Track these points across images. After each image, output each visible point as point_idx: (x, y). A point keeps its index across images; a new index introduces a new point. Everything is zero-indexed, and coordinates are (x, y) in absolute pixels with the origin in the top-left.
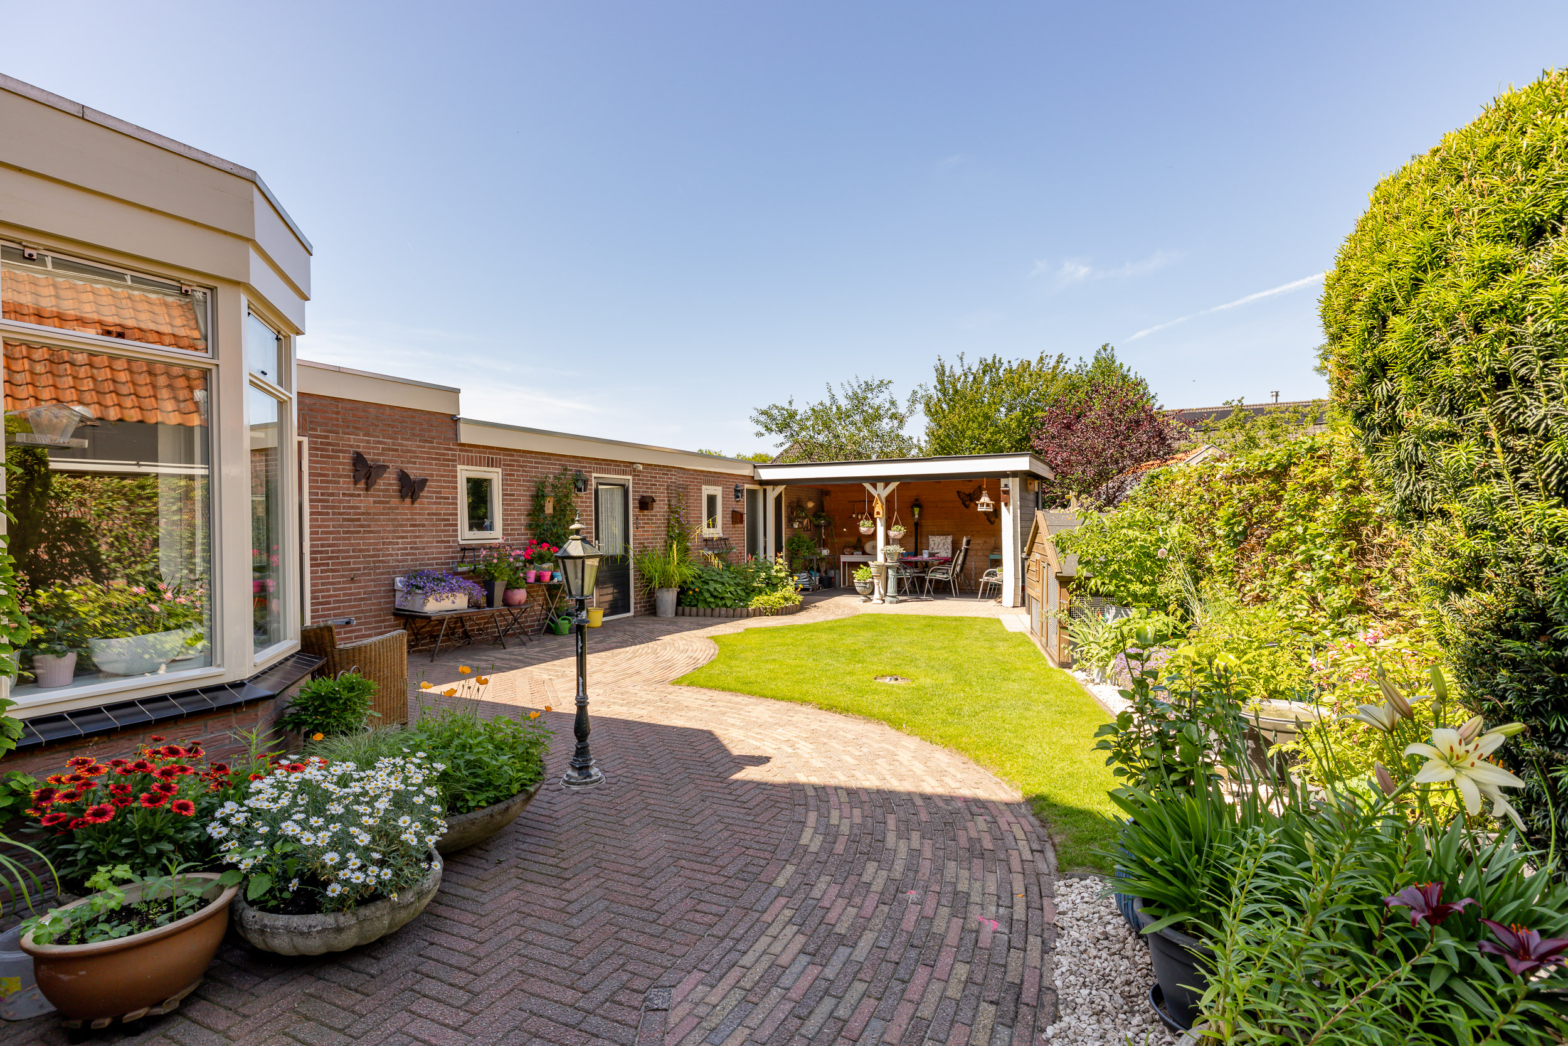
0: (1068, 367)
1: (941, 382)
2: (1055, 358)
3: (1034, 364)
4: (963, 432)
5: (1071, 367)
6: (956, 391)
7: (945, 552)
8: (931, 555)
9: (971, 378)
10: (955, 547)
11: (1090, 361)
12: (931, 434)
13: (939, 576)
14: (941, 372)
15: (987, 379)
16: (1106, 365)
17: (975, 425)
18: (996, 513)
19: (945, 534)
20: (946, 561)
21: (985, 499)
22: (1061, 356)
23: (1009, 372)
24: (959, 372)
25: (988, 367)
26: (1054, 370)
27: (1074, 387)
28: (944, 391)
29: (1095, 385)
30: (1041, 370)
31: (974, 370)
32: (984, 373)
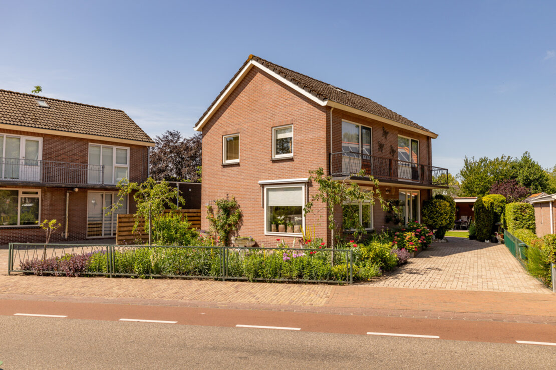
0: (512, 160)
1: (466, 165)
2: (507, 157)
3: (500, 159)
4: (474, 183)
6: (471, 168)
8: (462, 220)
9: (477, 164)
10: (468, 218)
11: (520, 159)
13: (464, 225)
14: (466, 162)
15: (483, 164)
16: (526, 160)
17: (478, 180)
19: (465, 215)
20: (466, 222)
22: (509, 157)
23: (490, 162)
24: (473, 162)
25: (482, 161)
26: (507, 161)
27: (513, 167)
28: (467, 168)
29: (521, 167)
30: (502, 161)
31: (478, 161)
32: (481, 163)
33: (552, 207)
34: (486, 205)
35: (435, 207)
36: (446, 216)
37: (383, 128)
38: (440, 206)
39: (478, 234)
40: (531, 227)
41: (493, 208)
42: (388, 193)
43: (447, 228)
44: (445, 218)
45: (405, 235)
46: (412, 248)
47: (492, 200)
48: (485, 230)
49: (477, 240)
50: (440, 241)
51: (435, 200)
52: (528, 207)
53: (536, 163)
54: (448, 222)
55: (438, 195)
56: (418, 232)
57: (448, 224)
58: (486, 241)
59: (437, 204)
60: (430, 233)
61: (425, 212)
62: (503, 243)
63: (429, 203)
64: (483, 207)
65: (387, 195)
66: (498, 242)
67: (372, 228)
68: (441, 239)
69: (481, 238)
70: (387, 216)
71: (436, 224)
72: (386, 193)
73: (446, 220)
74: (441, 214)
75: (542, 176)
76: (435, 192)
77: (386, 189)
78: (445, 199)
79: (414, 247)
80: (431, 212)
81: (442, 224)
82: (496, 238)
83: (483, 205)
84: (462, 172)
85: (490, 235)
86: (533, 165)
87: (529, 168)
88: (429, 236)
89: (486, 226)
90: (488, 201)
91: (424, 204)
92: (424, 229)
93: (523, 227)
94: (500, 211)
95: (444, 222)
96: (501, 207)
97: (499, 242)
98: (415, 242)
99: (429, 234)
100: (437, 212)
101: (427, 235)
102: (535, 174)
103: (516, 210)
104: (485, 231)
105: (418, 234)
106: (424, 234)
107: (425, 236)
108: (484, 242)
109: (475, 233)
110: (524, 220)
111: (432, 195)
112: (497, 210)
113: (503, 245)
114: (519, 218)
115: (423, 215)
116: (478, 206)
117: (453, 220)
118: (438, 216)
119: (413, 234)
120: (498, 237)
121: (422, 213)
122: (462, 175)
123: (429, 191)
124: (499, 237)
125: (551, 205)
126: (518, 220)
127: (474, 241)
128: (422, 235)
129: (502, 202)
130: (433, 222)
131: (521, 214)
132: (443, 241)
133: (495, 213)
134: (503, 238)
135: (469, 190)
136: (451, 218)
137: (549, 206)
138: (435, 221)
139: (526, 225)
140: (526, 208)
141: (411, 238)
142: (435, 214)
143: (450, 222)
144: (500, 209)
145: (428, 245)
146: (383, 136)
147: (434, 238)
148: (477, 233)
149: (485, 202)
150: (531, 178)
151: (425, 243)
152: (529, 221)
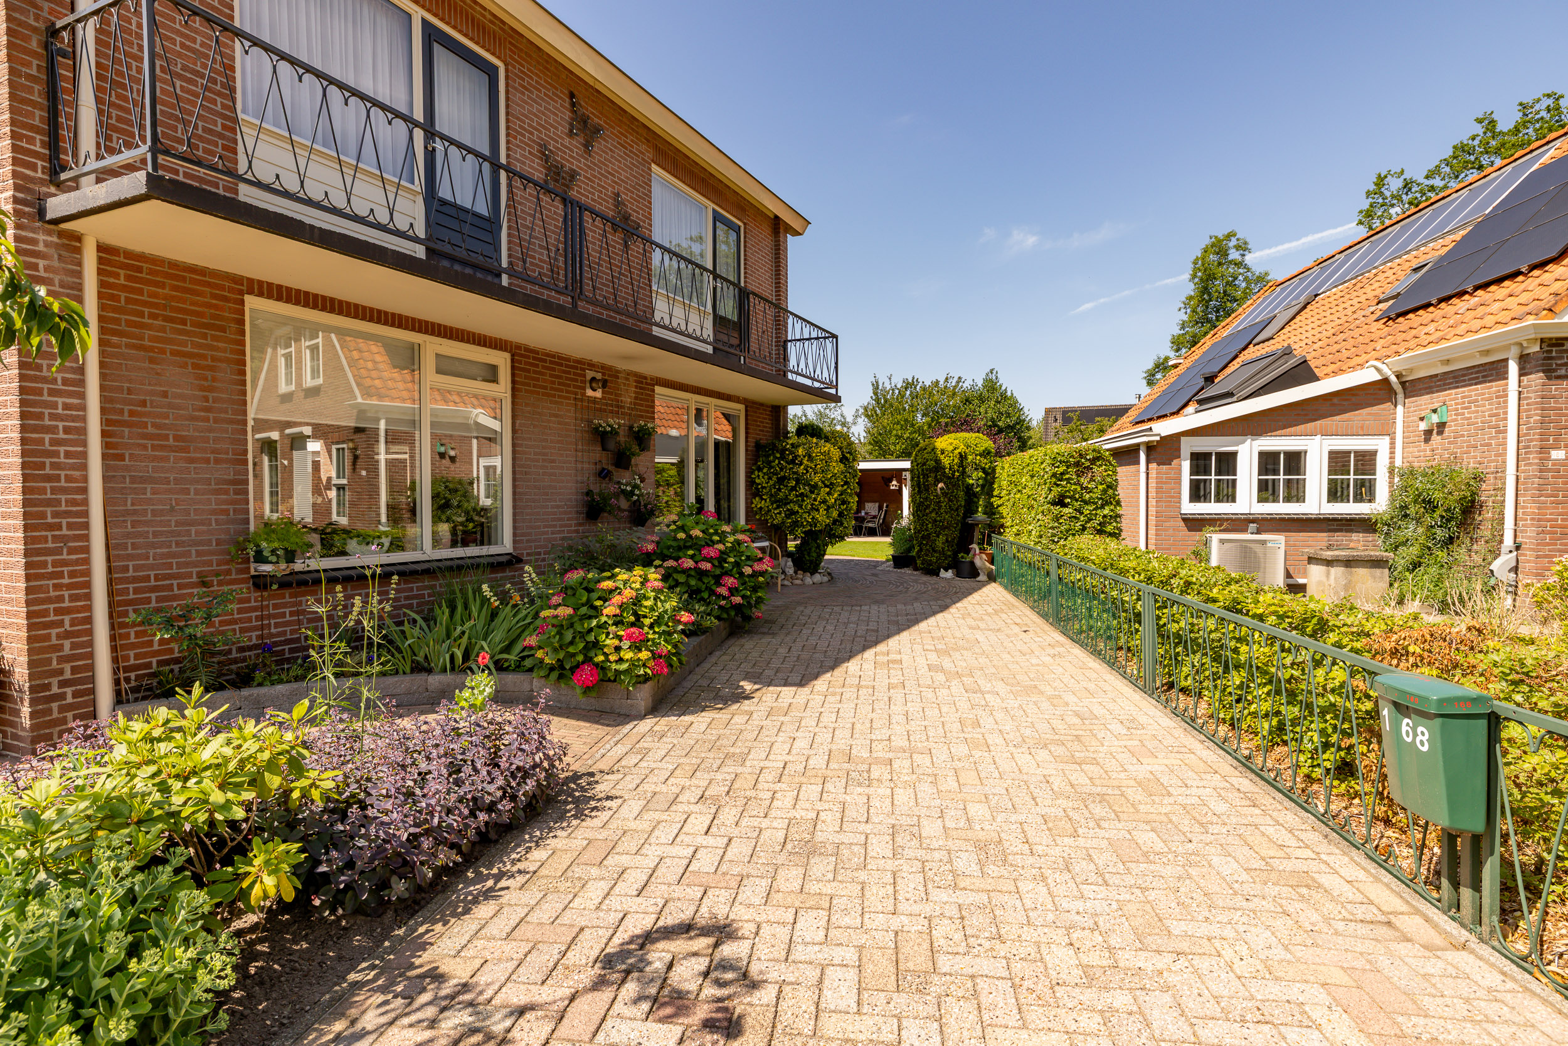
0: (965, 385)
1: (875, 393)
2: (956, 379)
3: (942, 382)
4: (891, 432)
5: (966, 385)
6: (886, 401)
7: (874, 512)
8: (866, 513)
9: (897, 392)
10: (880, 508)
11: (980, 383)
12: (868, 432)
13: (870, 525)
14: (876, 386)
15: (908, 393)
16: (991, 385)
17: (899, 427)
18: (900, 491)
19: (875, 502)
20: (875, 517)
21: (894, 482)
22: (960, 378)
23: (924, 389)
24: (888, 387)
25: (909, 385)
26: (955, 387)
27: (967, 401)
28: (877, 401)
29: (982, 399)
30: (946, 387)
31: (899, 386)
32: (906, 389)
33: (1148, 462)
34: (946, 462)
35: (793, 462)
36: (829, 494)
37: (572, 96)
38: (810, 458)
39: (921, 550)
40: (1109, 528)
41: (964, 472)
42: (598, 394)
43: (833, 534)
44: (824, 502)
45: (607, 584)
46: (634, 664)
47: (962, 448)
48: (942, 538)
49: (916, 569)
50: (808, 580)
51: (794, 440)
52: (1098, 458)
53: (1009, 394)
54: (835, 514)
55: (806, 426)
56: (708, 559)
57: (835, 522)
58: (943, 574)
59: (801, 451)
60: (761, 560)
61: (761, 479)
62: (992, 578)
63: (774, 448)
64: (938, 467)
65: (594, 400)
66: (978, 575)
67: (505, 544)
68: (812, 574)
69: (930, 563)
70: (589, 493)
71: (796, 524)
72: (590, 393)
73: (827, 510)
74: (814, 488)
75: (1020, 422)
76: (799, 413)
77: (590, 374)
78: (827, 440)
79: (644, 655)
80: (782, 480)
81: (815, 520)
82: (972, 563)
83: (938, 461)
84: (866, 409)
85: (955, 554)
86: (1004, 396)
87: (998, 402)
88: (755, 574)
89: (944, 528)
90: (951, 448)
91: (760, 453)
92: (739, 543)
93: (1084, 529)
94: (981, 482)
95: (821, 517)
96: (984, 470)
97: (982, 577)
98: (657, 622)
99: (757, 567)
100: (798, 481)
101: (748, 570)
102: (1008, 415)
103: (1062, 469)
104: (940, 542)
105: (707, 566)
106: (737, 564)
107: (741, 574)
108: (938, 575)
109: (910, 549)
110: (1086, 503)
111: (786, 426)
112: (974, 478)
113: (993, 584)
114: (1072, 498)
115: (754, 491)
116: (924, 464)
117: (848, 510)
118: (802, 495)
119: (654, 575)
120: (978, 562)
121: (750, 483)
122: (867, 416)
123: (777, 412)
124: (981, 561)
125: (1143, 457)
126: (1065, 505)
127: (908, 571)
128: (727, 573)
129: (986, 453)
130: (788, 516)
131: (1078, 483)
132: (817, 578)
133: (969, 489)
134: (992, 563)
135: (880, 447)
136: (844, 502)
137: (1138, 463)
138: (792, 513)
139: (1095, 523)
140: (1093, 461)
141: (637, 601)
142: (793, 489)
143: (841, 514)
144: (981, 474)
145: (756, 613)
146: (571, 134)
147: (791, 571)
148: (917, 549)
149: (943, 452)
150: (1000, 424)
151: (738, 608)
152: (1103, 507)
